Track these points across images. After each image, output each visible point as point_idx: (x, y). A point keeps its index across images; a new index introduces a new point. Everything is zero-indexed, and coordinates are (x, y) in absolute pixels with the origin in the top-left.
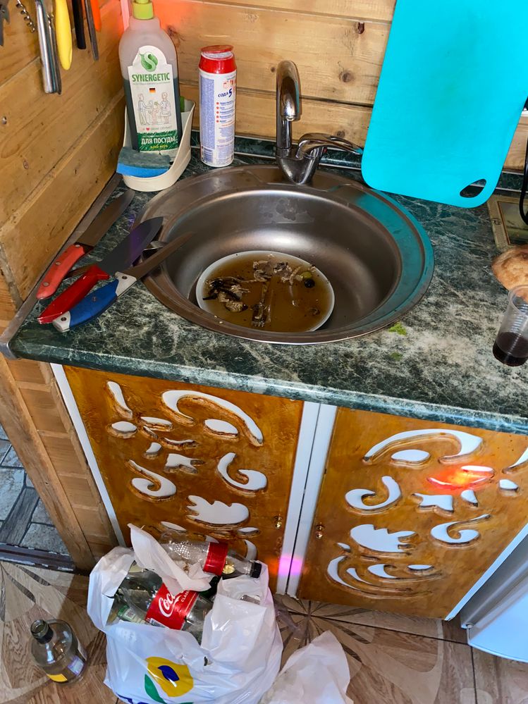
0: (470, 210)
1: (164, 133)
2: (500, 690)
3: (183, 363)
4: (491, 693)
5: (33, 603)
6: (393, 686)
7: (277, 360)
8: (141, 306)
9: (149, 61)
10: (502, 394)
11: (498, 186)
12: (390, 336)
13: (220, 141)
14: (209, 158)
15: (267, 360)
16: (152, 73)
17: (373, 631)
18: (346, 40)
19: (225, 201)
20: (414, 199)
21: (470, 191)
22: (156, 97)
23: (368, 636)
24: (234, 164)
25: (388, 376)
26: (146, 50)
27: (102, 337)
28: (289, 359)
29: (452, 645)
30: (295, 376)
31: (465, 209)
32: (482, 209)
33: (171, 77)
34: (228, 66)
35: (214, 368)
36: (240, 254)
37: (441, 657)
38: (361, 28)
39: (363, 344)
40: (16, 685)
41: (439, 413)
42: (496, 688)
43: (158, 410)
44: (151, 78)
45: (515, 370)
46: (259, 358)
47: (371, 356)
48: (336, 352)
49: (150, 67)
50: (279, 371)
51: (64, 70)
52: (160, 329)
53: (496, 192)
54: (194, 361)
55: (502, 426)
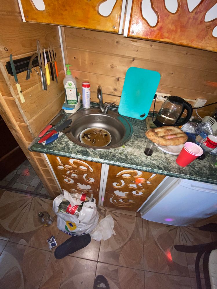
0: (142, 120)
1: (74, 100)
2: (148, 228)
3: (72, 153)
4: (146, 229)
5: (41, 207)
6: (124, 227)
7: (95, 153)
8: (64, 140)
9: (70, 84)
10: (146, 162)
11: (148, 115)
12: (121, 148)
13: (87, 103)
14: (84, 107)
15: (92, 153)
16: (71, 87)
17: (120, 214)
18: (115, 82)
19: (88, 116)
20: (130, 117)
21: (142, 116)
22: (72, 92)
23: (119, 215)
24: (90, 108)
25: (120, 158)
26: (69, 82)
27: (53, 147)
28: (97, 153)
29: (138, 218)
30: (98, 157)
31: (141, 120)
32: (144, 120)
33: (75, 88)
34: (88, 86)
35: (79, 155)
36: (91, 128)
37: (135, 220)
38: (118, 79)
39: (115, 150)
40: (36, 226)
41: (131, 167)
42: (147, 228)
43: (68, 164)
44: (70, 88)
45: (149, 157)
46: (90, 153)
47: (117, 153)
48: (108, 152)
49: (70, 85)
50: (95, 156)
51: (48, 85)
52: (68, 145)
53: (148, 116)
54: (75, 153)
55: (145, 170)
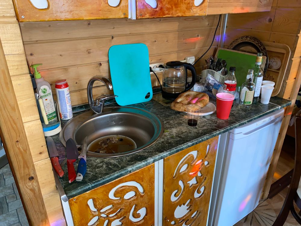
1: (52, 113)
7: (148, 152)
8: (95, 162)
9: (44, 91)
10: (200, 132)
12: (166, 133)
13: (69, 110)
14: (65, 117)
15: (146, 154)
16: (46, 94)
18: (97, 68)
22: (48, 101)
24: (73, 117)
25: (176, 141)
26: (42, 88)
27: (94, 175)
28: (151, 150)
33: (51, 93)
34: (66, 86)
38: (101, 64)
39: (163, 138)
44: (45, 96)
45: (197, 126)
46: (144, 154)
47: (168, 139)
48: (159, 143)
49: (44, 92)
52: (108, 164)
